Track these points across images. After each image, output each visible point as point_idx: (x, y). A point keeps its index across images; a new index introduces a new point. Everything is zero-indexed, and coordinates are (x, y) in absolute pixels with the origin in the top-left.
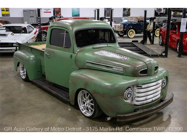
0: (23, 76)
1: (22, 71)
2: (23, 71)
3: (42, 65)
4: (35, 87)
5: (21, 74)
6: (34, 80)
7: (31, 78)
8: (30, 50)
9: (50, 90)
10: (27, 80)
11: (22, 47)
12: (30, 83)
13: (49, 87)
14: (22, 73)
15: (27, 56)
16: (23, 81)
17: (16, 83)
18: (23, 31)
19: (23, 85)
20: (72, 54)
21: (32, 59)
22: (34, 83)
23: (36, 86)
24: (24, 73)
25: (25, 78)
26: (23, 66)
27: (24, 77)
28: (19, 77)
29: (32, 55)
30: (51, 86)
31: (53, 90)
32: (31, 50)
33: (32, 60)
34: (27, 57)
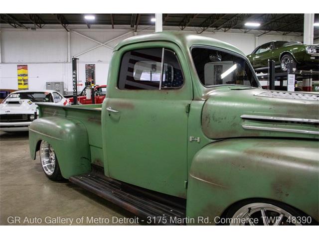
0: (47, 170)
1: (45, 160)
2: (48, 160)
3: (91, 143)
4: (77, 193)
5: (44, 166)
6: (74, 176)
7: (66, 173)
8: (65, 115)
9: (120, 201)
10: (57, 177)
11: (47, 112)
12: (64, 185)
13: (115, 194)
14: (47, 164)
15: (58, 125)
16: (47, 179)
17: (31, 185)
18: (47, 99)
19: (47, 190)
20: (189, 102)
21: (68, 130)
22: (74, 184)
23: (77, 190)
24: (50, 162)
25: (52, 172)
26: (47, 149)
27: (50, 172)
28: (39, 173)
29: (68, 123)
30: (117, 190)
31: (127, 202)
32: (67, 115)
33: (70, 134)
34: (59, 127)
